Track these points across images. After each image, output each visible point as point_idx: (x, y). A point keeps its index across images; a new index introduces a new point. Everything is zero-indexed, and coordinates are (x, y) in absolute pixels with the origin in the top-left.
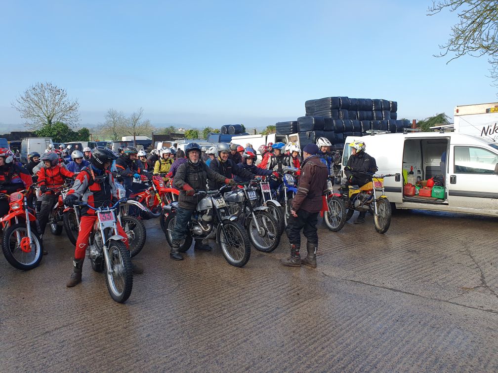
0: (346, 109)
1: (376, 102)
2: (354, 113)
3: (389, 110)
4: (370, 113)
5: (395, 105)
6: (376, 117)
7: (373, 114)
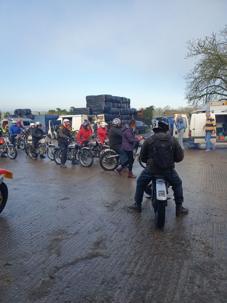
0: (111, 102)
1: (122, 98)
2: (114, 103)
3: (127, 103)
4: (120, 105)
5: (129, 100)
6: (123, 107)
7: (121, 105)
